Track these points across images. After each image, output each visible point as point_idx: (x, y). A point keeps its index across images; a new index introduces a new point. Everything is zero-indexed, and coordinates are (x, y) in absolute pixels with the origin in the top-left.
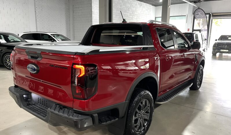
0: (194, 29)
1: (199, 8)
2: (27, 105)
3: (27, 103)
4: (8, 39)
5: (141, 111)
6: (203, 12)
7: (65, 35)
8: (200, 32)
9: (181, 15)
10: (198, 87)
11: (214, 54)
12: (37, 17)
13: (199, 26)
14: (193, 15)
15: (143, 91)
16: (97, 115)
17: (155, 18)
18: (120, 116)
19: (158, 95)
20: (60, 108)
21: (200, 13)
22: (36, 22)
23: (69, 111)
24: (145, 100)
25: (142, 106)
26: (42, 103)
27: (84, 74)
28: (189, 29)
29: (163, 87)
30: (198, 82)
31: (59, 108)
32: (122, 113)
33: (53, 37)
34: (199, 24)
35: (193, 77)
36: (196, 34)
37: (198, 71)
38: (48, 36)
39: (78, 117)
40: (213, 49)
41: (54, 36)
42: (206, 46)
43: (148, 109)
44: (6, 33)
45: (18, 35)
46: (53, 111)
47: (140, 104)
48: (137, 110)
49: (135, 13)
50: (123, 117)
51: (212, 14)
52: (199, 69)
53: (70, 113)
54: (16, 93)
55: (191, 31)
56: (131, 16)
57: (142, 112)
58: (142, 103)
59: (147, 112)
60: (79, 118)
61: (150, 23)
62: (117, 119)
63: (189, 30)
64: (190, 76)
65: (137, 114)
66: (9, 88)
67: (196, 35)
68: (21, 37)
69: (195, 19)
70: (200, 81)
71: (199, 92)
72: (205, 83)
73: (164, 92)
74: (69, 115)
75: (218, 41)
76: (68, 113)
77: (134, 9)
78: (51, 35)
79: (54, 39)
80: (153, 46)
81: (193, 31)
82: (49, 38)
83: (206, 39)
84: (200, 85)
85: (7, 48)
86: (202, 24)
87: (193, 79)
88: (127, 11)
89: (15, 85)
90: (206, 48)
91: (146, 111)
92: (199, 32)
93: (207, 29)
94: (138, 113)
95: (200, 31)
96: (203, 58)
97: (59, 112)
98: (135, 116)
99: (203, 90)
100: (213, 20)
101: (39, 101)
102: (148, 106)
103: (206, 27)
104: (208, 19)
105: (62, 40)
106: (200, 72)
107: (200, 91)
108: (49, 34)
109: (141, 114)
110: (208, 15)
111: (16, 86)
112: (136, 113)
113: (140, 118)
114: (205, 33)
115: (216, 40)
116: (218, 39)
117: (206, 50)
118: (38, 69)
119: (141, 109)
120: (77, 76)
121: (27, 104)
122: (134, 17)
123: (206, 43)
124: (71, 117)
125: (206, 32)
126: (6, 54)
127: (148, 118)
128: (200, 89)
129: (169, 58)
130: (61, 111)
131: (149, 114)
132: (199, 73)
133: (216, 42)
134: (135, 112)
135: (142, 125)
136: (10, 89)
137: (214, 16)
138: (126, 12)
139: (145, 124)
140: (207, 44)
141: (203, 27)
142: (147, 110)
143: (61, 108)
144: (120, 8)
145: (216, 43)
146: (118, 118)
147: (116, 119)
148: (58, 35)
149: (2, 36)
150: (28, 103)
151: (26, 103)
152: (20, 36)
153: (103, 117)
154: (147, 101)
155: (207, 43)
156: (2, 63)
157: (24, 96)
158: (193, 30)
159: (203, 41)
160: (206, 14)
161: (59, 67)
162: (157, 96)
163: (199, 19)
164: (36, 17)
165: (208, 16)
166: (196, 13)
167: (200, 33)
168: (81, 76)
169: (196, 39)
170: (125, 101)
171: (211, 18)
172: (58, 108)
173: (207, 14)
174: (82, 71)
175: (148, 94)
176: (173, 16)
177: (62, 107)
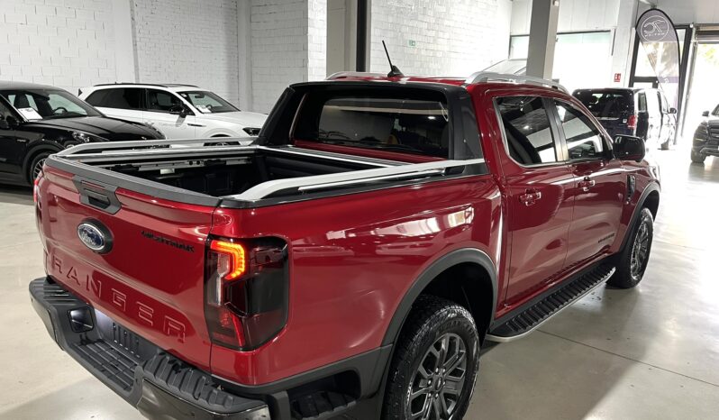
0: (637, 74)
1: (654, 9)
2: (82, 344)
3: (81, 336)
4: (48, 105)
5: (437, 370)
6: (667, 21)
7: (223, 95)
8: (655, 86)
9: (594, 29)
10: (634, 278)
11: (698, 161)
12: (138, 35)
13: (653, 65)
14: (634, 29)
15: (444, 307)
16: (285, 394)
17: (511, 36)
18: (362, 394)
19: (495, 313)
20: (173, 368)
21: (656, 23)
22: (135, 50)
23: (201, 377)
24: (449, 335)
25: (438, 357)
26: (125, 340)
27: (243, 269)
28: (619, 75)
29: (514, 285)
30: (634, 262)
31: (171, 366)
32: (368, 382)
33: (186, 102)
34: (652, 57)
35: (616, 250)
36: (640, 92)
37: (636, 228)
38: (169, 98)
39: (223, 404)
40: (696, 144)
41: (188, 99)
42: (674, 132)
43: (458, 362)
44: (41, 90)
45: (80, 93)
46: (150, 375)
47: (432, 349)
48: (421, 369)
49: (446, 22)
50: (372, 396)
51: (697, 27)
52: (639, 221)
53: (201, 388)
54: (48, 304)
55: (623, 84)
56: (433, 33)
57: (437, 373)
58: (438, 346)
59: (456, 373)
60: (228, 408)
61: (476, 82)
62: (354, 403)
63: (617, 78)
64: (608, 246)
65: (422, 381)
66: (31, 283)
67: (640, 95)
68: (87, 100)
69: (640, 43)
70: (641, 259)
71: (638, 294)
72: (658, 262)
73: (515, 302)
74: (197, 393)
75: (712, 118)
76: (195, 389)
77: (443, 9)
78: (180, 93)
79: (186, 106)
80: (482, 161)
81: (631, 84)
82: (173, 105)
83: (672, 111)
84: (641, 271)
85: (43, 135)
86: (664, 59)
87: (616, 254)
88: (420, 17)
89: (49, 276)
90: (672, 138)
91: (453, 368)
92: (651, 84)
93: (678, 75)
94: (424, 378)
95: (654, 81)
96: (654, 187)
97: (167, 382)
98: (415, 387)
99: (649, 287)
100: (700, 46)
101: (117, 332)
102: (460, 354)
103: (675, 70)
104: (682, 43)
105: (214, 110)
106: (640, 232)
107: (641, 291)
108: (173, 91)
109: (435, 381)
110: (684, 30)
111: (50, 280)
112: (419, 377)
113: (432, 393)
114: (669, 91)
115: (706, 114)
116: (711, 111)
117: (671, 143)
118: (110, 240)
119: (437, 364)
120: (222, 275)
121: (79, 340)
122: (441, 34)
123: (673, 121)
124: (202, 401)
125: (676, 85)
126: (39, 156)
127: (459, 392)
128: (639, 285)
129: (535, 197)
130: (176, 378)
131: (461, 378)
132: (639, 235)
133: (707, 120)
134: (412, 379)
135: (438, 413)
136: (33, 288)
137: (701, 34)
138: (416, 19)
139: (449, 411)
140: (677, 125)
141: (667, 67)
142: (457, 364)
143: (175, 368)
144: (397, 8)
145: (704, 124)
146: (356, 399)
147: (350, 404)
148: (201, 95)
149: (30, 98)
150: (84, 337)
151: (77, 337)
152: (83, 97)
153: (310, 397)
154: (455, 338)
155: (677, 122)
156: (29, 182)
157: (73, 313)
158: (633, 79)
159: (662, 115)
160: (676, 27)
161: (167, 242)
162: (493, 318)
163: (654, 43)
164: (134, 36)
165: (681, 33)
166: (644, 24)
167: (655, 91)
168: (234, 275)
169: (640, 109)
170: (381, 346)
171: (693, 41)
172: (167, 367)
173: (681, 27)
174: (237, 261)
175: (460, 315)
176: (568, 30)
177: (180, 363)
